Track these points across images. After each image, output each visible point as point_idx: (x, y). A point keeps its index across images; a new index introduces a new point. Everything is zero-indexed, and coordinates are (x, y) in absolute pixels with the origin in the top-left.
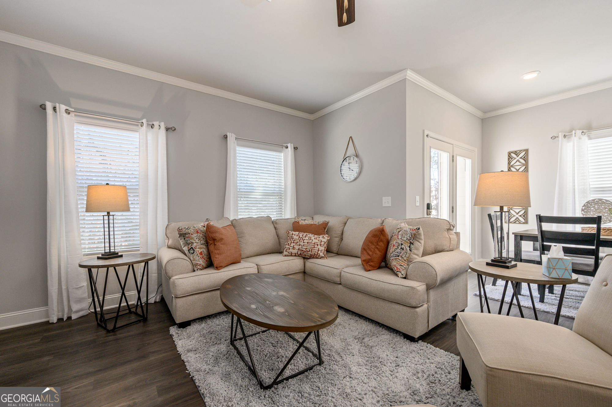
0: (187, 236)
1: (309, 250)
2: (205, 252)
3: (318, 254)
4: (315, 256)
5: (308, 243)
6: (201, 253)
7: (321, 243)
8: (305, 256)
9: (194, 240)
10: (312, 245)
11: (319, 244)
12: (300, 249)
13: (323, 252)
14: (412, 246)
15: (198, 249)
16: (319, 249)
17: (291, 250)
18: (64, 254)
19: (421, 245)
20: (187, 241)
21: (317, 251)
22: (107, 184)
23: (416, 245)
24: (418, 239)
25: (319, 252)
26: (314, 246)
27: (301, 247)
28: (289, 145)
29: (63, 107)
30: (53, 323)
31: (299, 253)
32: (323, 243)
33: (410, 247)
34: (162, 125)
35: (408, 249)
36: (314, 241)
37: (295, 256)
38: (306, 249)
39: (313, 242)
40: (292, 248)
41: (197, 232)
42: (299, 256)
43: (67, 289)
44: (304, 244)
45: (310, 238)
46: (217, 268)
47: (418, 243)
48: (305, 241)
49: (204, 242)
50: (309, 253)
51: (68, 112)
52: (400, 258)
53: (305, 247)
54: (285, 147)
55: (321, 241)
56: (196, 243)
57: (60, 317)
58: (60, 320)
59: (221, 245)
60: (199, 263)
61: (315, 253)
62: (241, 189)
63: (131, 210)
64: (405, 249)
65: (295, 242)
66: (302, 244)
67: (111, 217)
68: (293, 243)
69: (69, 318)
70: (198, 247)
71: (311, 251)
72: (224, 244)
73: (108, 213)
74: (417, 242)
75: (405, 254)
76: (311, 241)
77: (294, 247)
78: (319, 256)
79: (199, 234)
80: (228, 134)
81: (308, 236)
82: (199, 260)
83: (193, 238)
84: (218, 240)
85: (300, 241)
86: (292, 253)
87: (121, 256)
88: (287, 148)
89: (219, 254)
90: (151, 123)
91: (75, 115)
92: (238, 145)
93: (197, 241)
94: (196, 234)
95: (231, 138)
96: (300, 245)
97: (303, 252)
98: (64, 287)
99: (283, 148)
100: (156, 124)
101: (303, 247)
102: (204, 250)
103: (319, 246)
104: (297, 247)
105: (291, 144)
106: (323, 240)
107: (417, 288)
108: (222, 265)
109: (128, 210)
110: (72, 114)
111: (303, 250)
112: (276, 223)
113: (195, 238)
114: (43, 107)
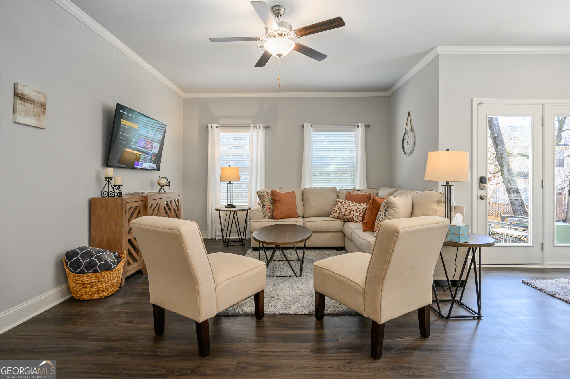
0: (262, 197)
1: (346, 215)
2: (272, 208)
3: (353, 219)
4: (351, 219)
5: (346, 209)
6: (269, 209)
7: (357, 210)
8: (345, 219)
9: (266, 200)
10: (349, 211)
11: (355, 210)
12: (340, 213)
13: (357, 217)
14: (387, 212)
15: (267, 206)
16: (354, 214)
17: (334, 214)
18: (214, 204)
19: (395, 212)
20: (262, 200)
21: (352, 216)
22: (230, 166)
23: (390, 211)
24: (391, 207)
25: (354, 217)
26: (351, 211)
27: (341, 211)
28: (359, 124)
29: (215, 125)
30: (209, 240)
31: (340, 216)
32: (358, 210)
33: (385, 213)
34: (262, 126)
35: (384, 214)
36: (352, 207)
37: (337, 218)
38: (344, 213)
39: (350, 209)
40: (335, 212)
41: (268, 195)
42: (340, 219)
43: (215, 223)
44: (344, 209)
45: (349, 205)
46: (275, 218)
47: (392, 210)
48: (345, 207)
49: (272, 202)
50: (346, 217)
51: (217, 127)
52: (378, 221)
53: (344, 212)
54: (357, 127)
55: (357, 208)
56: (266, 202)
57: (212, 238)
58: (212, 239)
59: (278, 204)
60: (267, 214)
61: (350, 217)
62: (317, 165)
63: (241, 180)
64: (382, 214)
65: (338, 207)
66: (342, 209)
67: (231, 185)
68: (337, 208)
69: (215, 239)
70: (267, 204)
71: (348, 215)
72: (281, 204)
73: (230, 182)
74: (390, 209)
75: (382, 218)
76: (349, 207)
77: (336, 211)
78: (353, 220)
79: (269, 196)
80: (305, 124)
81: (349, 203)
82: (267, 212)
83: (265, 199)
84: (277, 200)
85: (342, 207)
86: (335, 216)
87: (235, 207)
88: (359, 127)
89: (276, 210)
90: (256, 126)
91: (220, 128)
92: (314, 131)
93: (267, 201)
94: (267, 196)
95: (307, 126)
96: (341, 210)
97: (342, 216)
98: (213, 222)
99: (355, 127)
100: (258, 126)
101: (343, 212)
102: (271, 207)
103: (355, 212)
104: (338, 211)
105: (361, 123)
106: (359, 207)
107: (372, 242)
108: (278, 217)
109: (239, 181)
110: (219, 128)
111: (342, 214)
112: (339, 193)
113: (266, 199)
114: (207, 127)
